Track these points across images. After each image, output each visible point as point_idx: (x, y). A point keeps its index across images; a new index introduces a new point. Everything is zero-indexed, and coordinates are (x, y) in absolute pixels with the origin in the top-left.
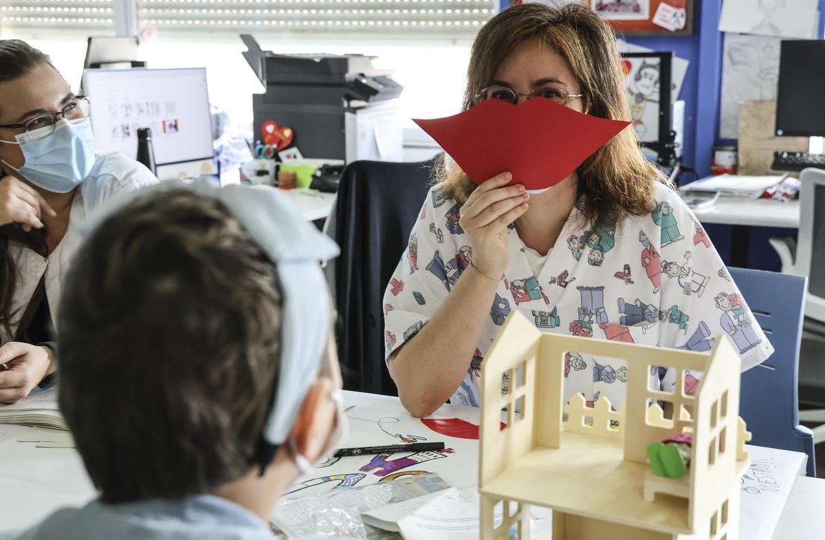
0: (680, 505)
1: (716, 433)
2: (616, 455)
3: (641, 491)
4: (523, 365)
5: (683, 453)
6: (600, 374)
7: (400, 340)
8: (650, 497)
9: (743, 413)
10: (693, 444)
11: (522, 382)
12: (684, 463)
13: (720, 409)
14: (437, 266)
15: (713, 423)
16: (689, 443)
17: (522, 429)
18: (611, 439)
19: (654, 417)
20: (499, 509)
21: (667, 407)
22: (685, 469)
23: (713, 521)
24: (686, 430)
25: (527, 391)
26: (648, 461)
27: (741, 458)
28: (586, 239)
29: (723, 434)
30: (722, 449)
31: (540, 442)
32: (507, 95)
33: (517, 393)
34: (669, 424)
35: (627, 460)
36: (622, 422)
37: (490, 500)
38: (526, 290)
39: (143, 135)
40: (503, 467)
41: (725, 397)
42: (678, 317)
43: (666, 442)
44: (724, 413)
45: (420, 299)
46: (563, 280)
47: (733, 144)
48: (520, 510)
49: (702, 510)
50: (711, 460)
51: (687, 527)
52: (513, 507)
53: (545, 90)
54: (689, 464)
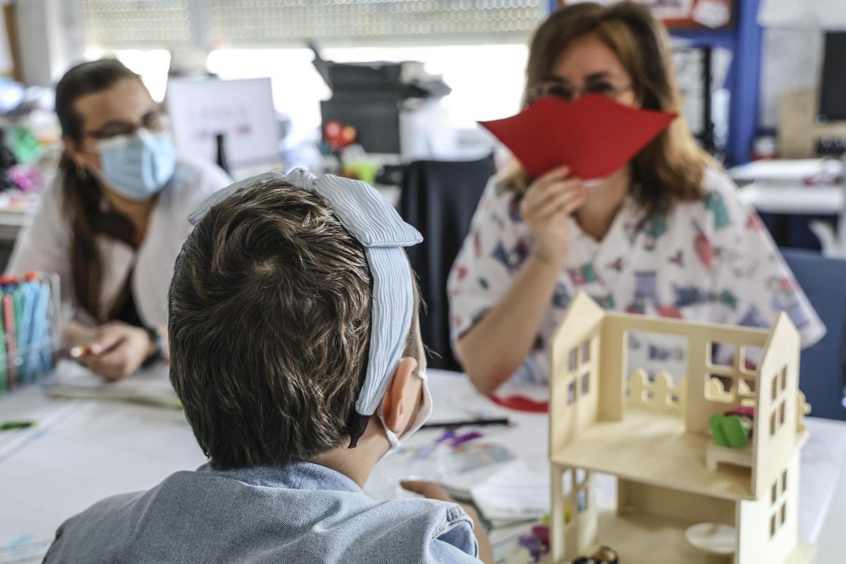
0: (744, 474)
1: (777, 404)
2: (677, 427)
3: (704, 462)
4: (586, 344)
5: (745, 424)
6: (655, 353)
7: (466, 323)
8: (712, 465)
9: (803, 386)
10: (755, 416)
11: (587, 358)
12: (746, 433)
13: (779, 383)
14: (500, 254)
15: (774, 396)
16: (750, 414)
17: (588, 403)
18: (672, 413)
19: (714, 391)
20: (567, 477)
21: (727, 382)
22: (747, 440)
23: (774, 489)
24: (746, 403)
25: (591, 367)
26: (710, 432)
27: (800, 429)
28: (640, 227)
29: (783, 407)
30: (782, 420)
31: (604, 415)
32: (561, 91)
33: (583, 369)
34: (728, 398)
35: (690, 432)
36: (683, 396)
37: (559, 469)
38: (585, 275)
39: (220, 139)
40: (570, 438)
41: (784, 371)
42: (728, 299)
43: (728, 414)
44: (784, 386)
45: (484, 284)
46: (618, 265)
47: (772, 133)
48: (587, 477)
49: (764, 478)
50: (772, 431)
51: (751, 494)
52: (581, 475)
53: (597, 84)
54: (751, 434)
